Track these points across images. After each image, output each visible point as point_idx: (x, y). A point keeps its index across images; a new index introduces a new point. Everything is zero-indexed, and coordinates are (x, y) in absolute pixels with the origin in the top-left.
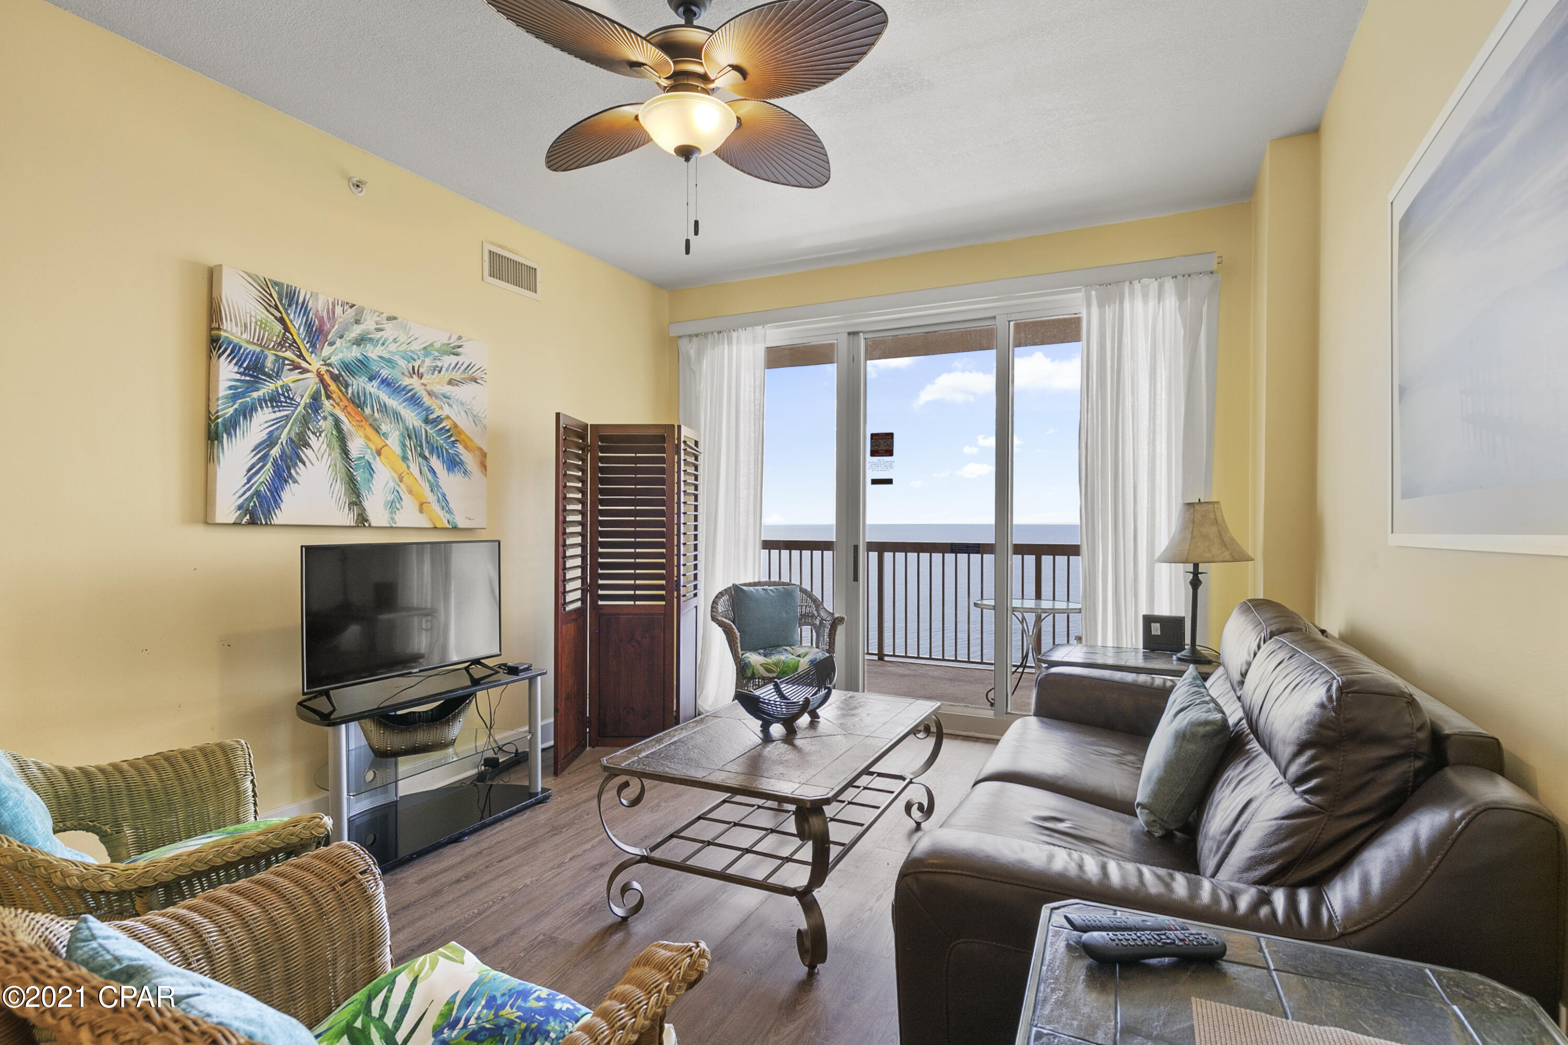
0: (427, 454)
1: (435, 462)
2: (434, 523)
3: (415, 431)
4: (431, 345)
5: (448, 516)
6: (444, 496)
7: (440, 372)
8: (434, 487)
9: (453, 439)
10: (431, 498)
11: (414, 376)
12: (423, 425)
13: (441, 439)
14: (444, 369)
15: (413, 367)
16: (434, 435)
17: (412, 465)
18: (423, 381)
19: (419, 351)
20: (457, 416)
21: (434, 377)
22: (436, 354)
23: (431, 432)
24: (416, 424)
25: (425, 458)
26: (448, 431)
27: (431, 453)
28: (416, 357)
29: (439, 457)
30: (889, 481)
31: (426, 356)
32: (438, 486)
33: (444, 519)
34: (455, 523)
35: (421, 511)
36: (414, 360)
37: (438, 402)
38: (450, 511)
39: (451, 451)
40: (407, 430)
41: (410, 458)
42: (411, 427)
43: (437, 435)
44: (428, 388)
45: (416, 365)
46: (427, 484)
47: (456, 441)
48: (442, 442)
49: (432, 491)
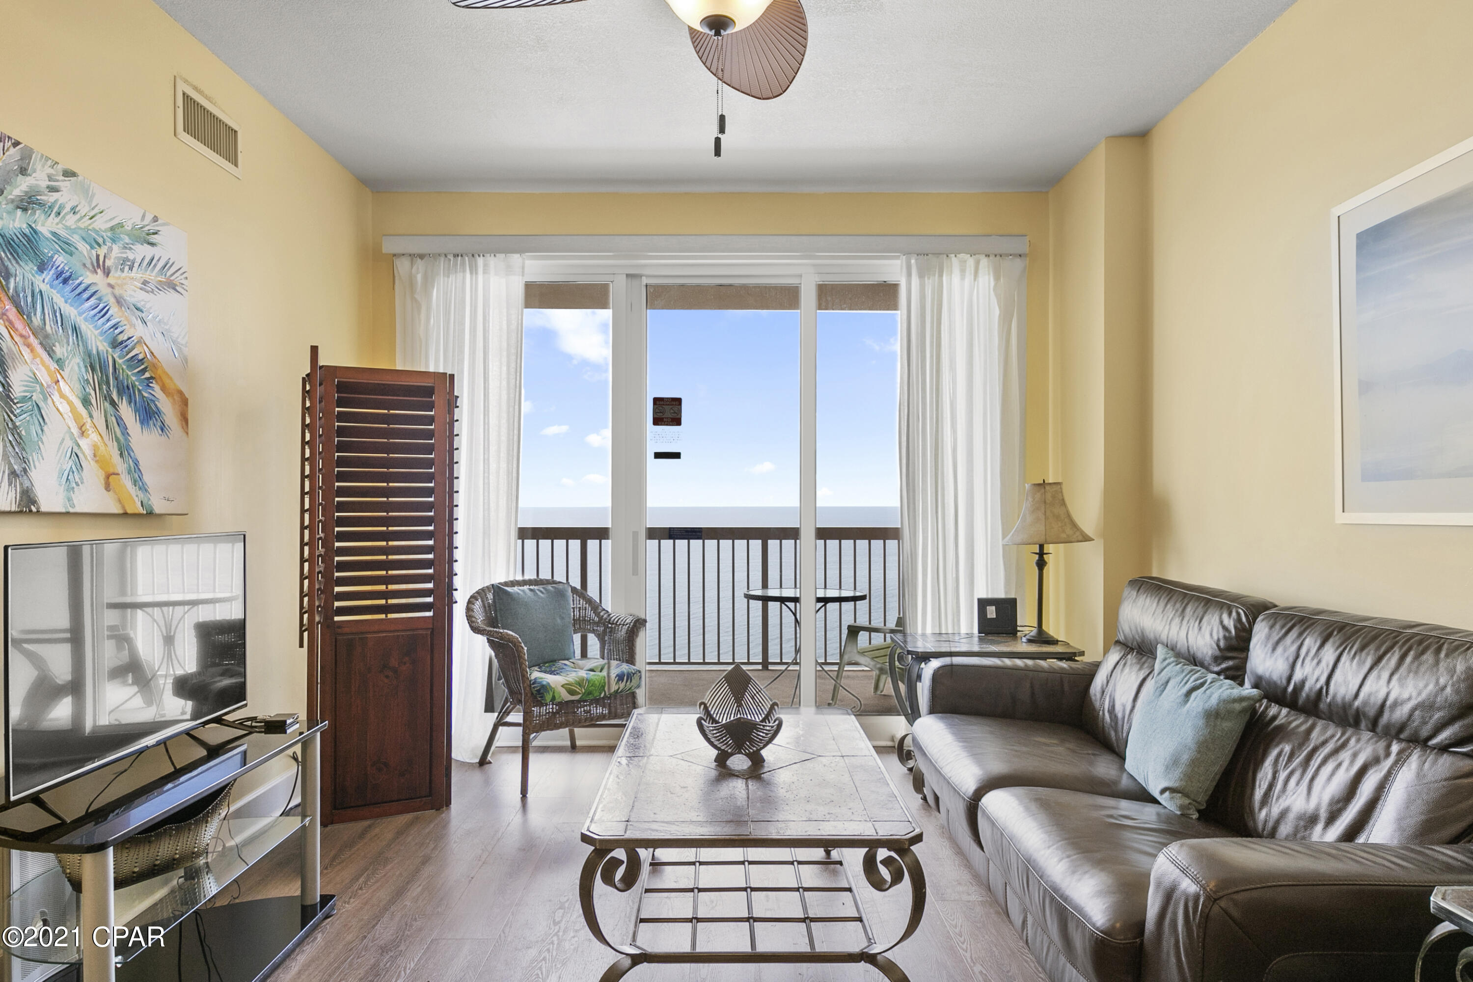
0: (115, 396)
1: (126, 411)
2: (123, 507)
3: (99, 359)
4: (121, 225)
5: (140, 493)
6: (136, 463)
7: (131, 268)
8: (125, 450)
9: (147, 375)
10: (120, 465)
11: (99, 271)
12: (110, 350)
13: (133, 374)
14: (136, 265)
15: (98, 256)
16: (124, 367)
17: (95, 414)
18: (111, 280)
19: (105, 231)
20: (152, 340)
21: (124, 275)
22: (127, 240)
23: (120, 361)
24: (101, 348)
25: (113, 404)
26: (141, 361)
27: (120, 394)
28: (100, 241)
29: (130, 403)
30: (677, 455)
31: (114, 241)
32: (129, 449)
33: (136, 499)
34: (149, 505)
35: (108, 487)
36: (99, 245)
37: (127, 313)
38: (144, 488)
39: (145, 395)
40: (90, 356)
41: (93, 401)
42: (95, 352)
43: (128, 367)
44: (117, 291)
45: (102, 252)
46: (115, 443)
47: (152, 378)
48: (134, 378)
49: (121, 455)
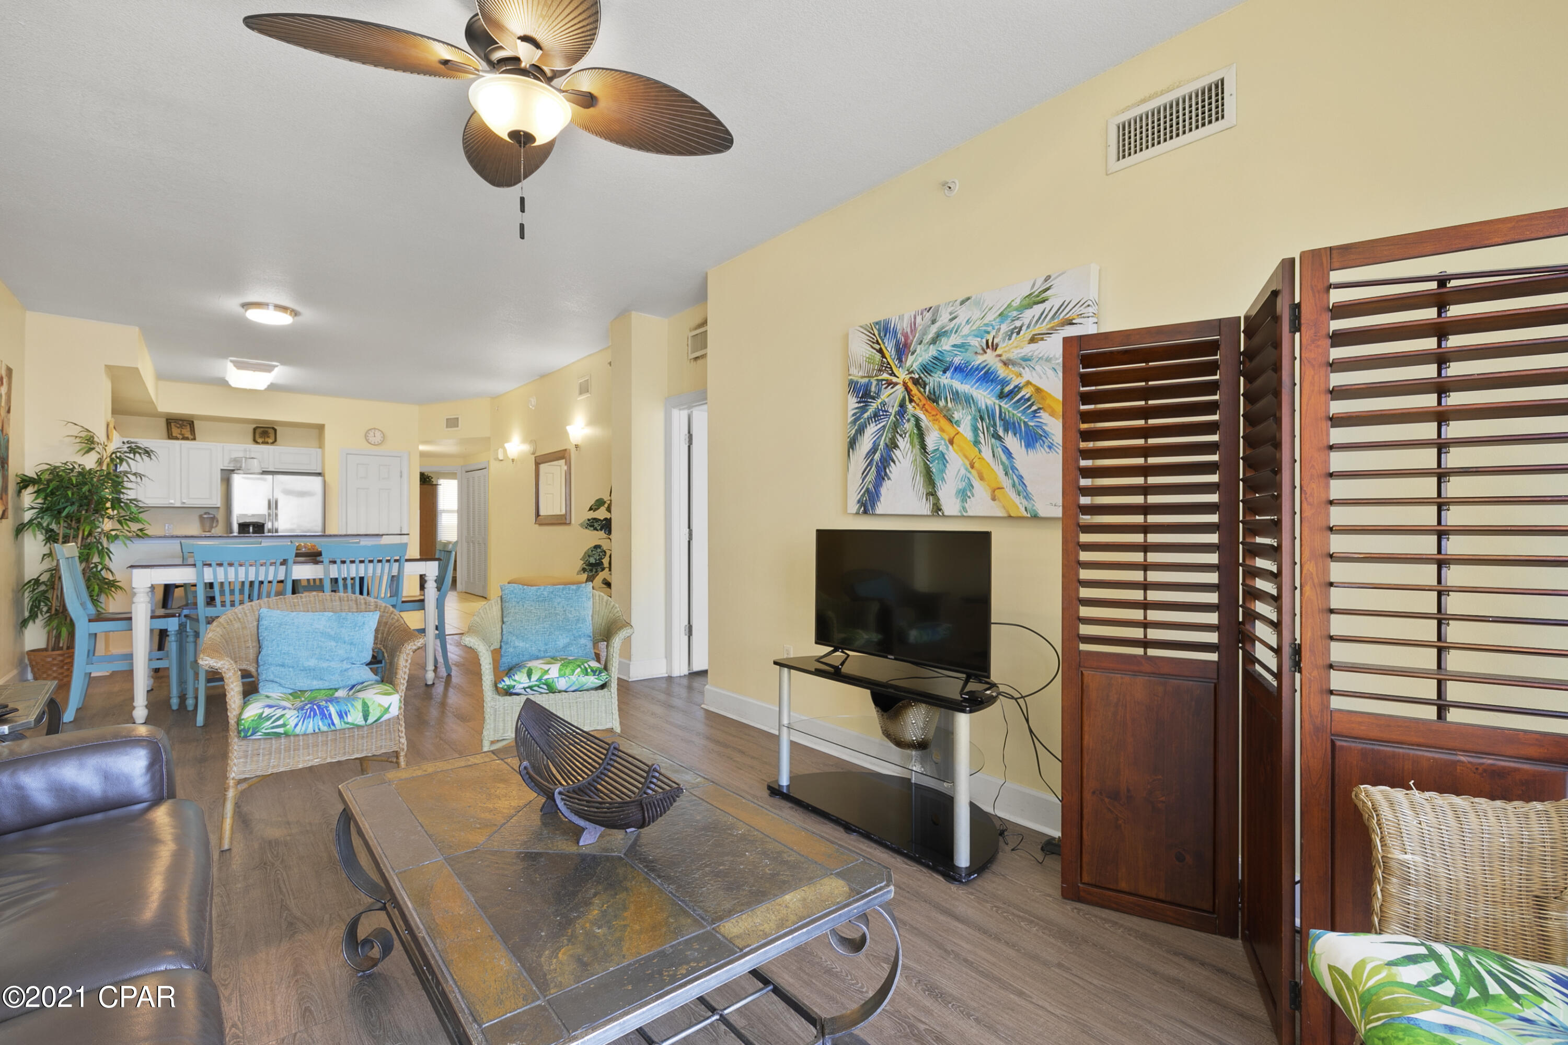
0: (1001, 433)
1: (1012, 442)
2: (1008, 512)
3: (988, 411)
4: (1009, 306)
5: (1025, 502)
6: (1021, 478)
7: (1018, 333)
8: (1010, 469)
9: (1034, 408)
10: (1006, 482)
11: (988, 351)
12: (997, 402)
13: (1018, 413)
14: (1024, 328)
15: (987, 342)
16: (1010, 409)
17: (984, 449)
18: (998, 352)
19: (994, 320)
20: (1041, 377)
21: (1011, 342)
22: (1015, 313)
23: (1006, 406)
24: (989, 402)
25: (999, 438)
26: (1029, 399)
27: (1006, 430)
28: (989, 329)
29: (1015, 434)
31: (1002, 322)
32: (1014, 468)
33: (1020, 506)
34: (1034, 511)
35: (994, 499)
36: (988, 333)
37: (1016, 369)
38: (1028, 497)
39: (1031, 424)
40: (979, 412)
41: (982, 441)
42: (984, 407)
43: (1014, 409)
44: (1004, 358)
45: (990, 338)
46: (1001, 466)
47: (1040, 409)
48: (1019, 415)
49: (1006, 474)
